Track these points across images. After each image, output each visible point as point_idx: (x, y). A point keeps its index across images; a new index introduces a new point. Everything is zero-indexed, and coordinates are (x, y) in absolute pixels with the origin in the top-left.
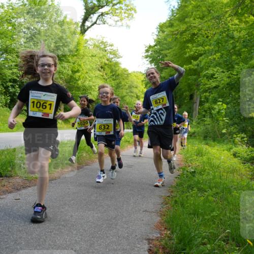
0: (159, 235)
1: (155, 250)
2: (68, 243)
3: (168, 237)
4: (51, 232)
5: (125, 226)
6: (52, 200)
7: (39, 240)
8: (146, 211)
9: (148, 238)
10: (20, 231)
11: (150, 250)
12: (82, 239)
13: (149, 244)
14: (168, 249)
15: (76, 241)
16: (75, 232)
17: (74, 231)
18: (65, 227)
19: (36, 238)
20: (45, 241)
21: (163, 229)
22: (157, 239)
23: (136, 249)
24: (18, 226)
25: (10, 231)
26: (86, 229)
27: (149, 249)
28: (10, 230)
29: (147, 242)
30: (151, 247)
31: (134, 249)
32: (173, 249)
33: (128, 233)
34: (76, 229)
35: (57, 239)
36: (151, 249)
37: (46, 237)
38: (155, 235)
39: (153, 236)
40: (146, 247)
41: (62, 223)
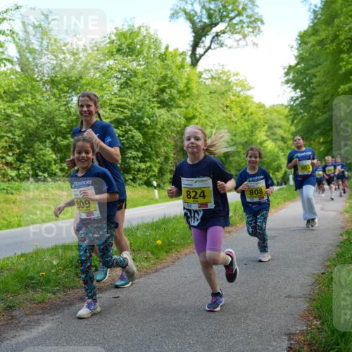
0: (305, 328)
1: (297, 347)
2: (178, 347)
3: (318, 329)
4: (157, 335)
5: (259, 319)
6: (161, 294)
7: (142, 345)
8: (289, 296)
9: (289, 332)
10: (117, 337)
11: (291, 348)
12: (197, 341)
13: (288, 341)
14: (317, 345)
15: (190, 343)
16: (188, 333)
17: (188, 330)
18: (175, 327)
19: (137, 345)
20: (149, 348)
21: (311, 318)
22: (302, 333)
23: (271, 348)
24: (115, 331)
25: (105, 339)
26: (204, 327)
27: (289, 348)
28: (106, 336)
29: (286, 337)
30: (291, 344)
31: (267, 349)
32: (323, 345)
33: (261, 328)
34: (191, 329)
35: (165, 343)
36: (293, 346)
37: (151, 342)
38: (299, 328)
39: (297, 330)
40: (285, 344)
41: (173, 322)
